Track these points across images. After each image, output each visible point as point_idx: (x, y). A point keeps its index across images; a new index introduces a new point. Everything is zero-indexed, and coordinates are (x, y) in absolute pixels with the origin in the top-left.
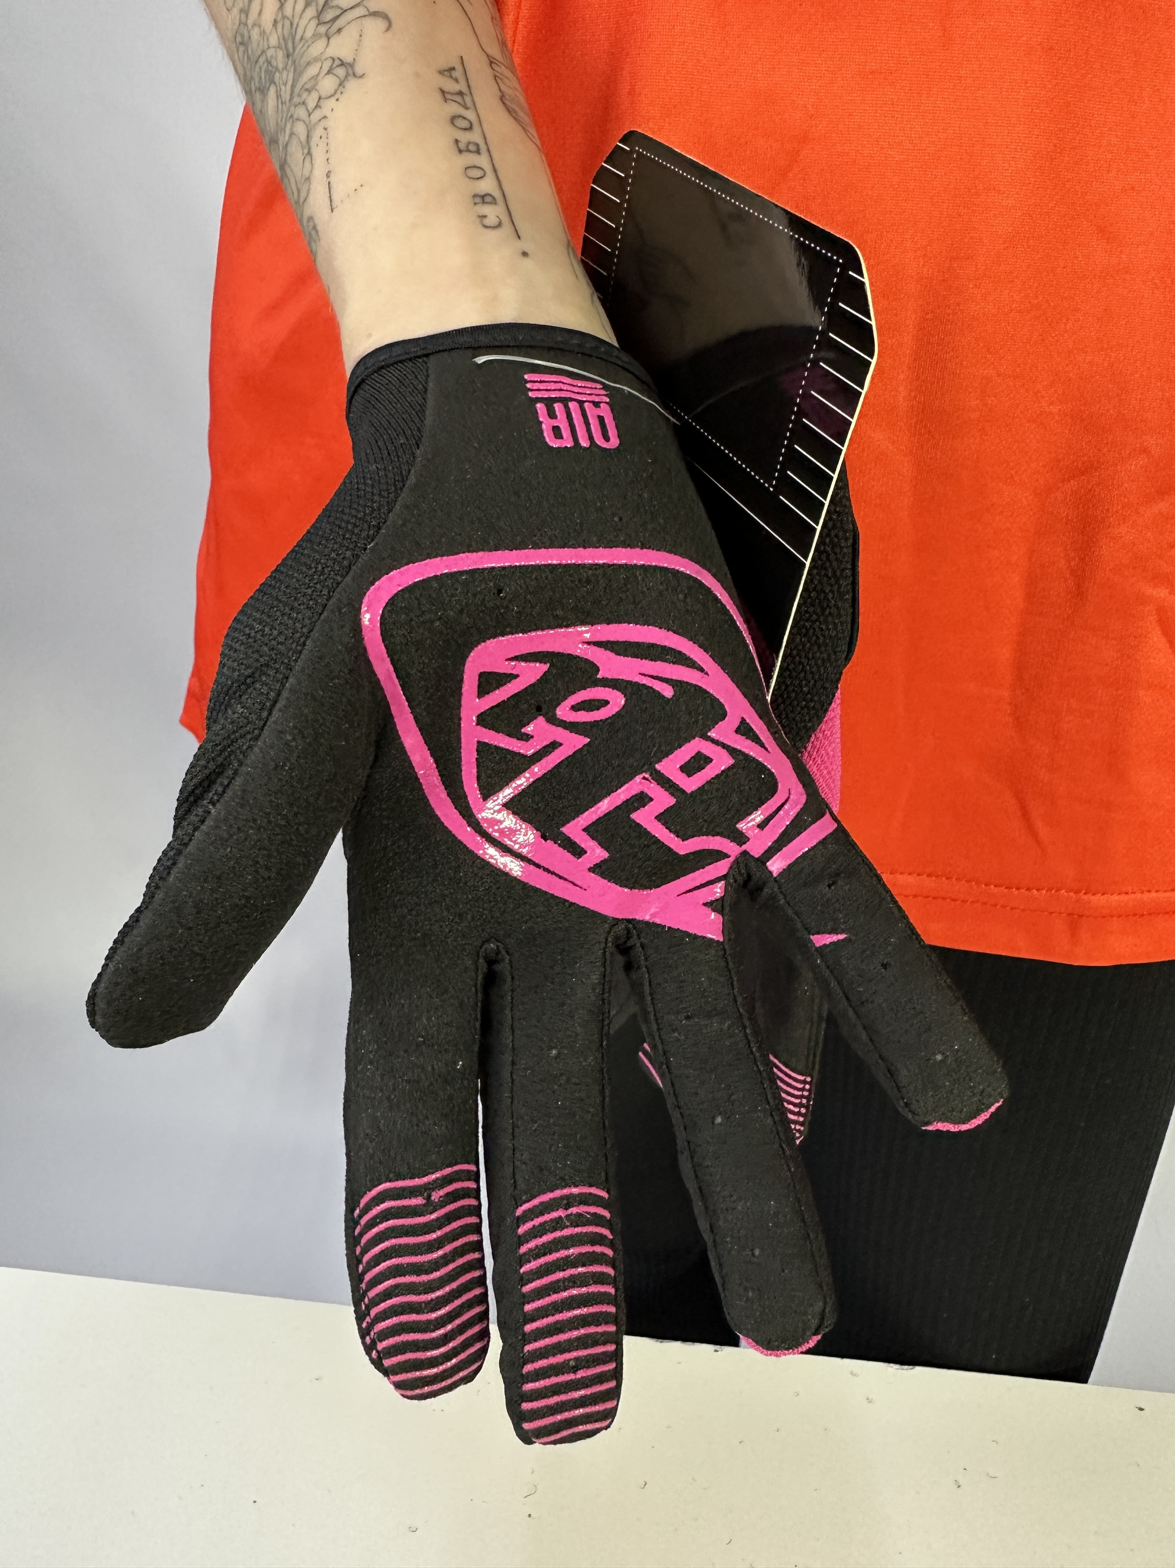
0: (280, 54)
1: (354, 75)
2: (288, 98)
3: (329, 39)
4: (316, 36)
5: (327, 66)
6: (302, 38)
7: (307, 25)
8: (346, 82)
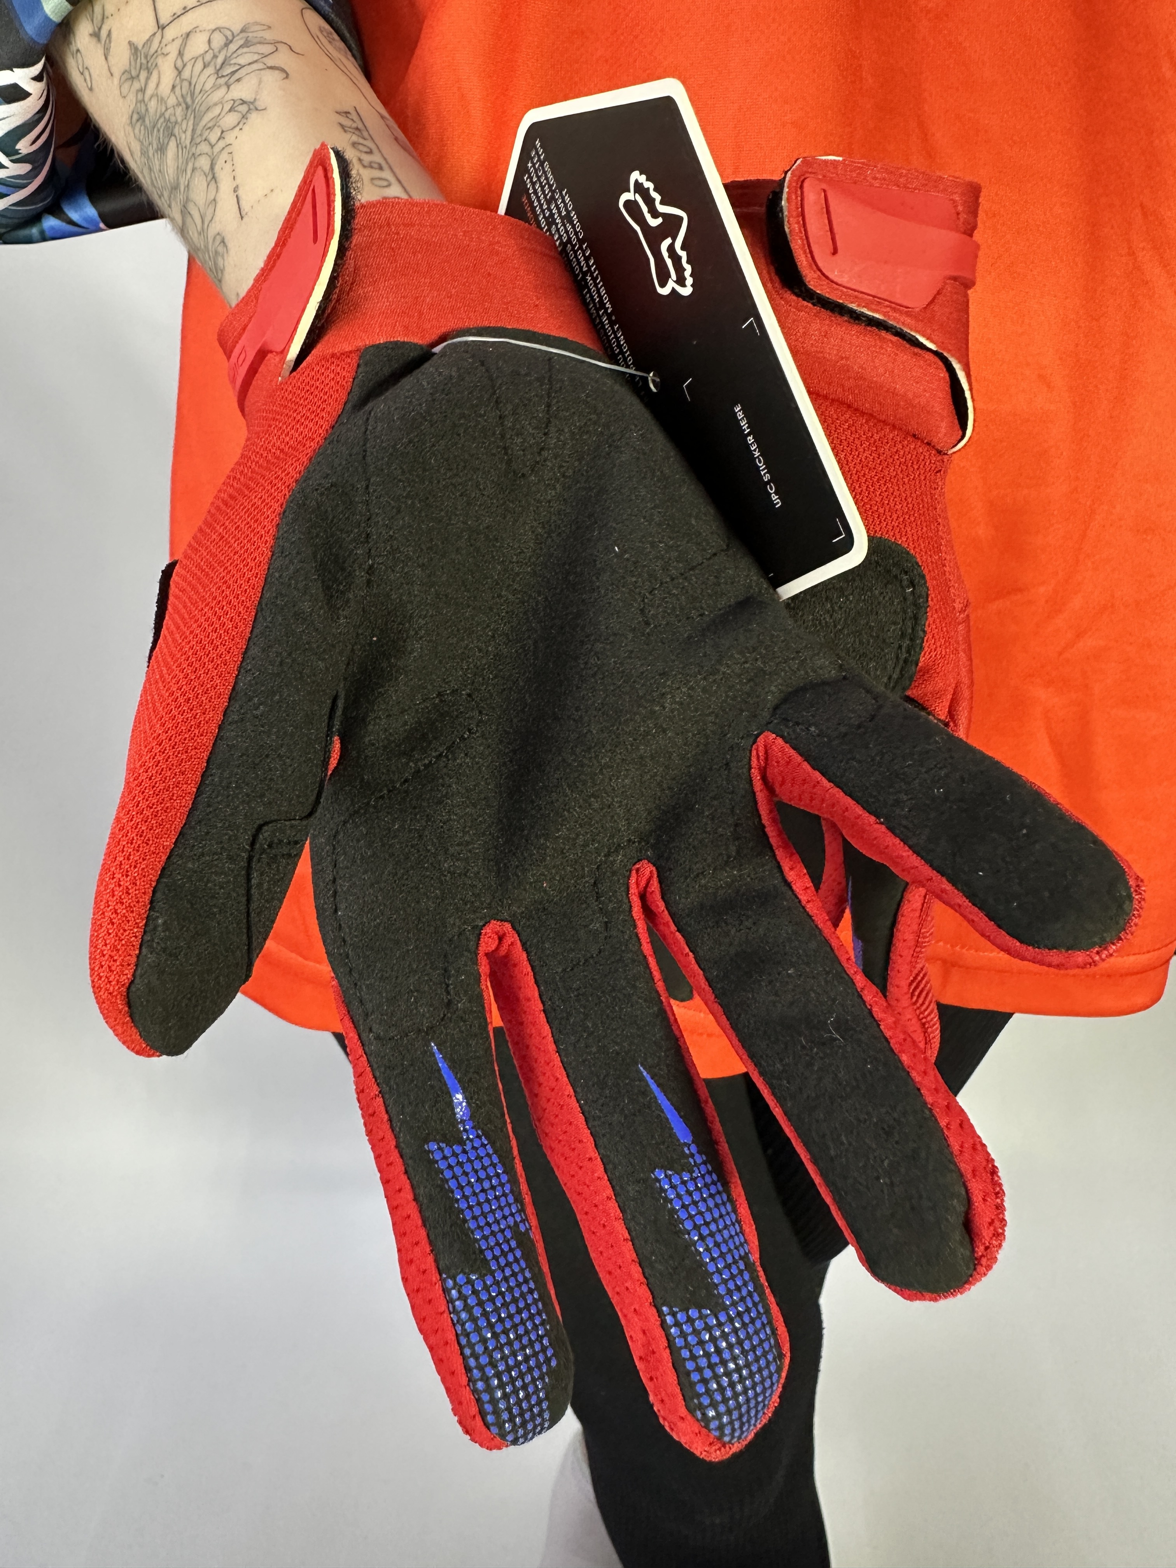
0: (179, 111)
1: (257, 109)
2: (188, 142)
3: (228, 87)
4: (215, 87)
5: (227, 107)
6: (201, 91)
7: (207, 79)
8: (249, 115)
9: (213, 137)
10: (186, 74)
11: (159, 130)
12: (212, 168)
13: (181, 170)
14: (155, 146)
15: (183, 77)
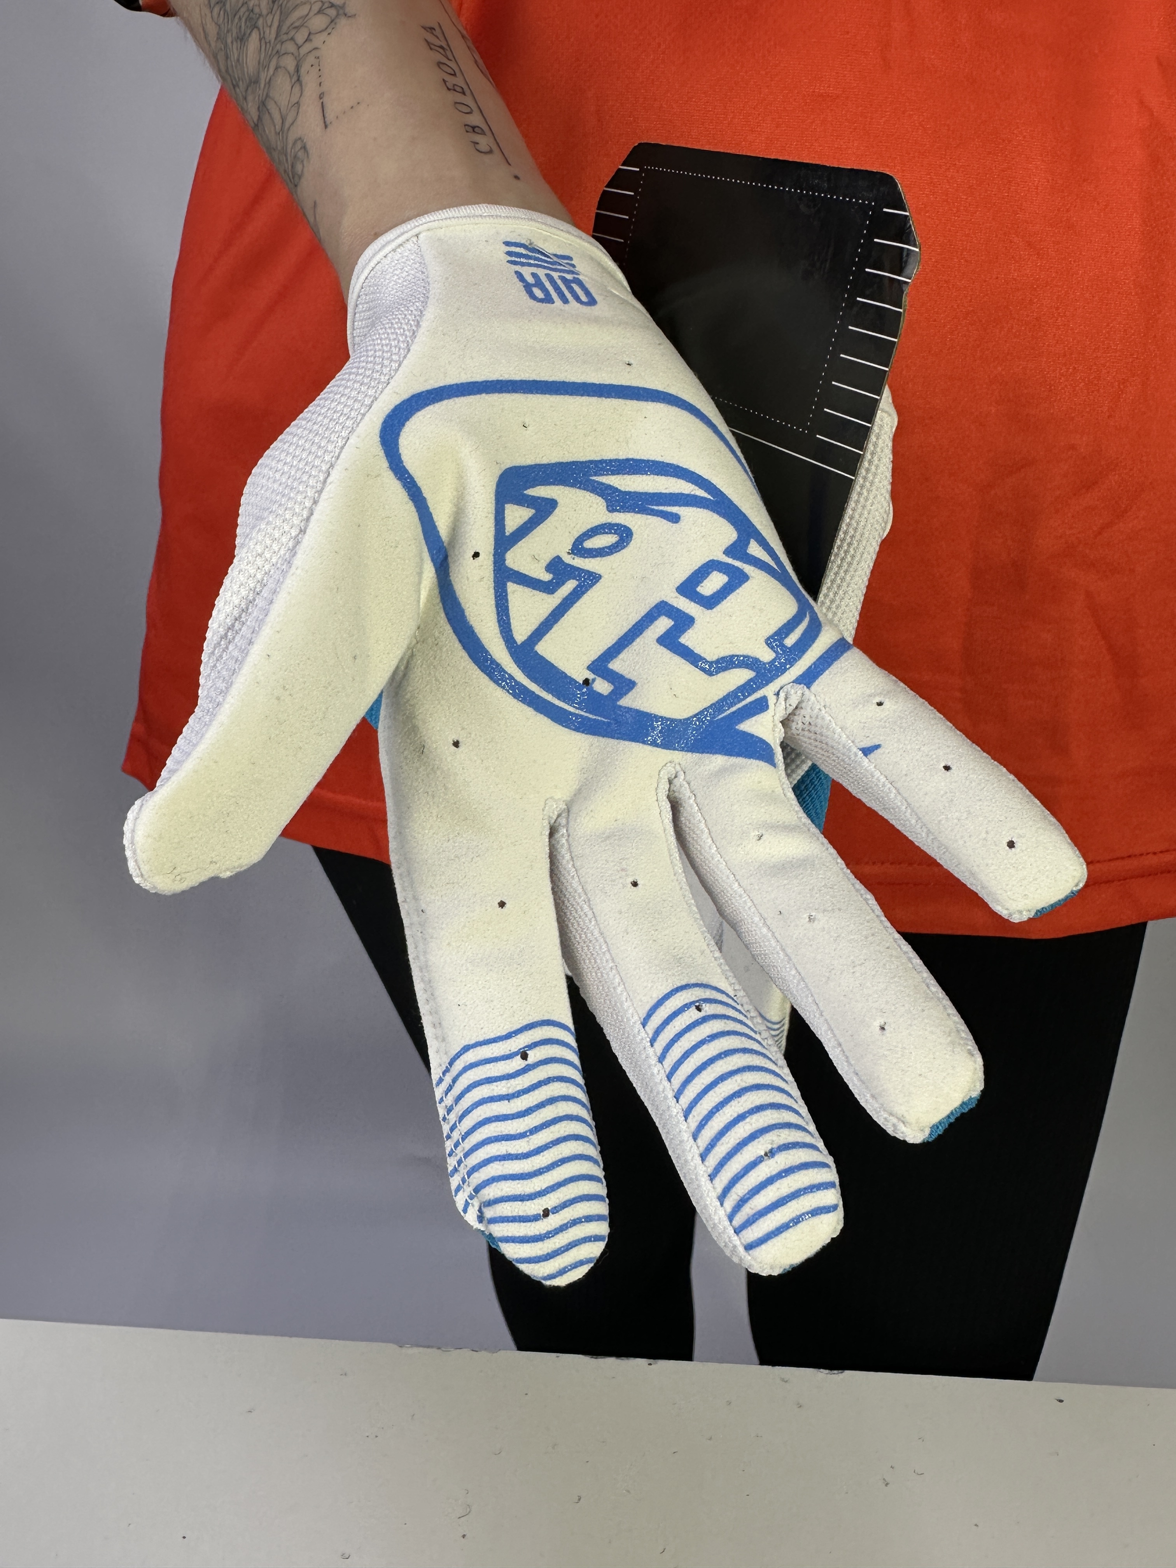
1: (345, 15)
2: (273, 38)
5: (316, 8)
8: (337, 20)
9: (300, 37)
11: (240, 19)
12: (298, 69)
13: (262, 65)
14: (234, 34)
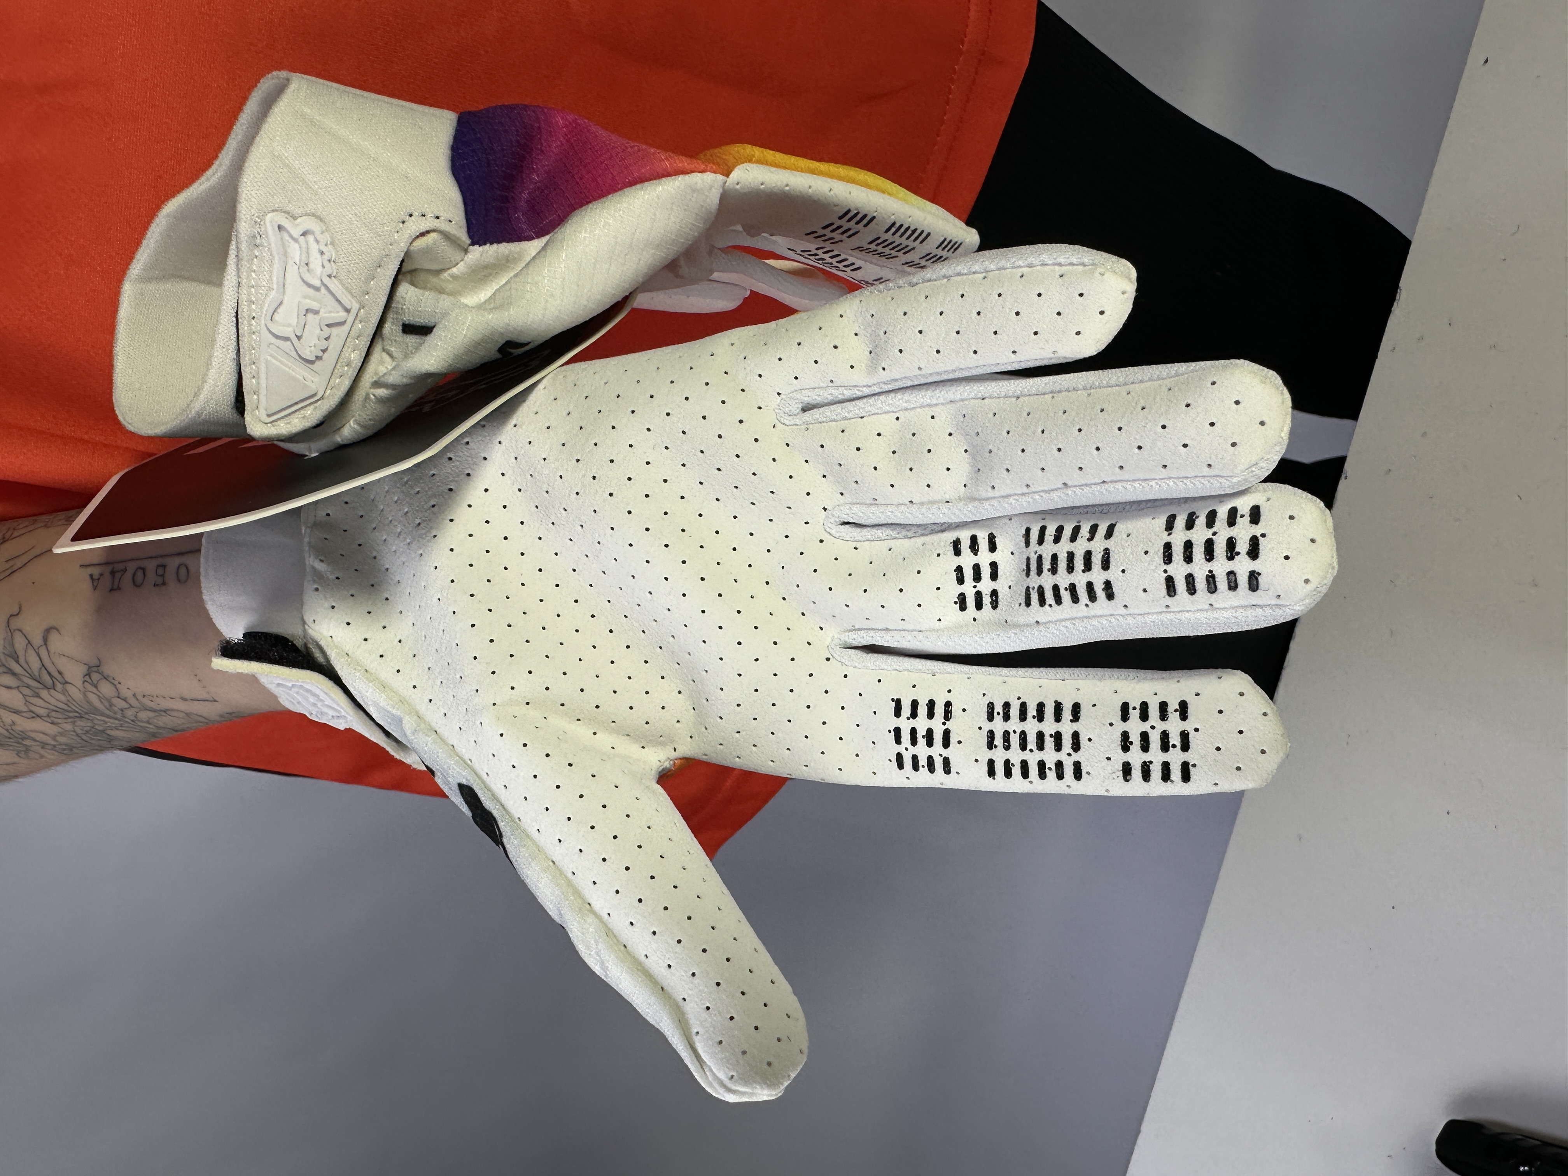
0: (79, 723)
2: (118, 721)
3: (67, 683)
4: (65, 692)
5: (91, 688)
6: (66, 704)
7: (54, 698)
9: (121, 704)
10: (42, 712)
12: (153, 710)
15: (45, 715)
